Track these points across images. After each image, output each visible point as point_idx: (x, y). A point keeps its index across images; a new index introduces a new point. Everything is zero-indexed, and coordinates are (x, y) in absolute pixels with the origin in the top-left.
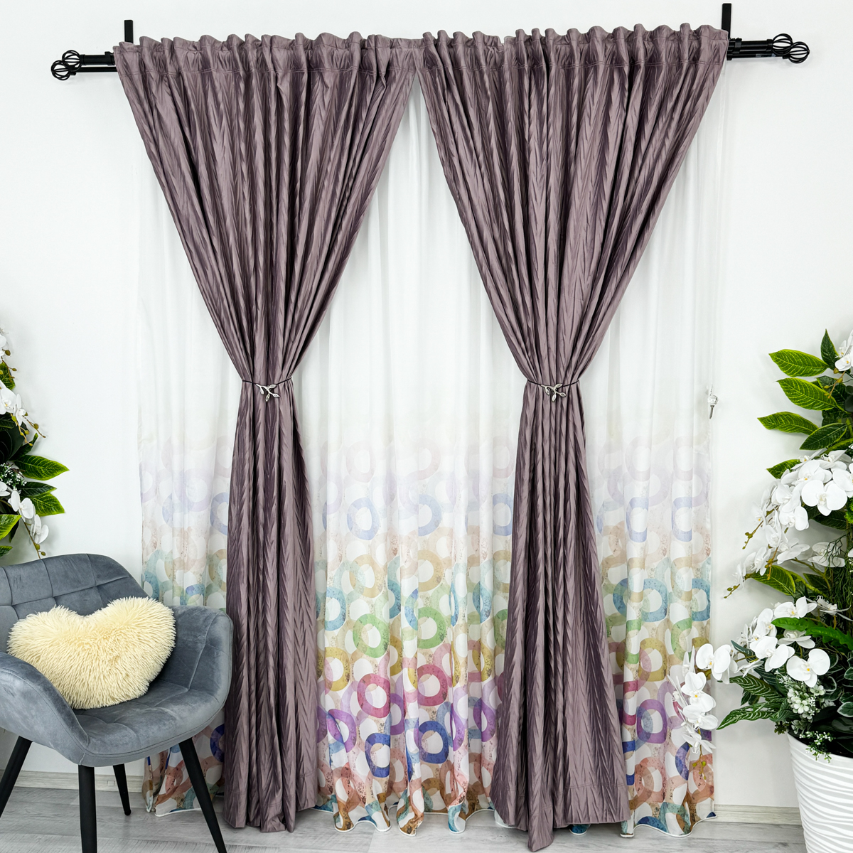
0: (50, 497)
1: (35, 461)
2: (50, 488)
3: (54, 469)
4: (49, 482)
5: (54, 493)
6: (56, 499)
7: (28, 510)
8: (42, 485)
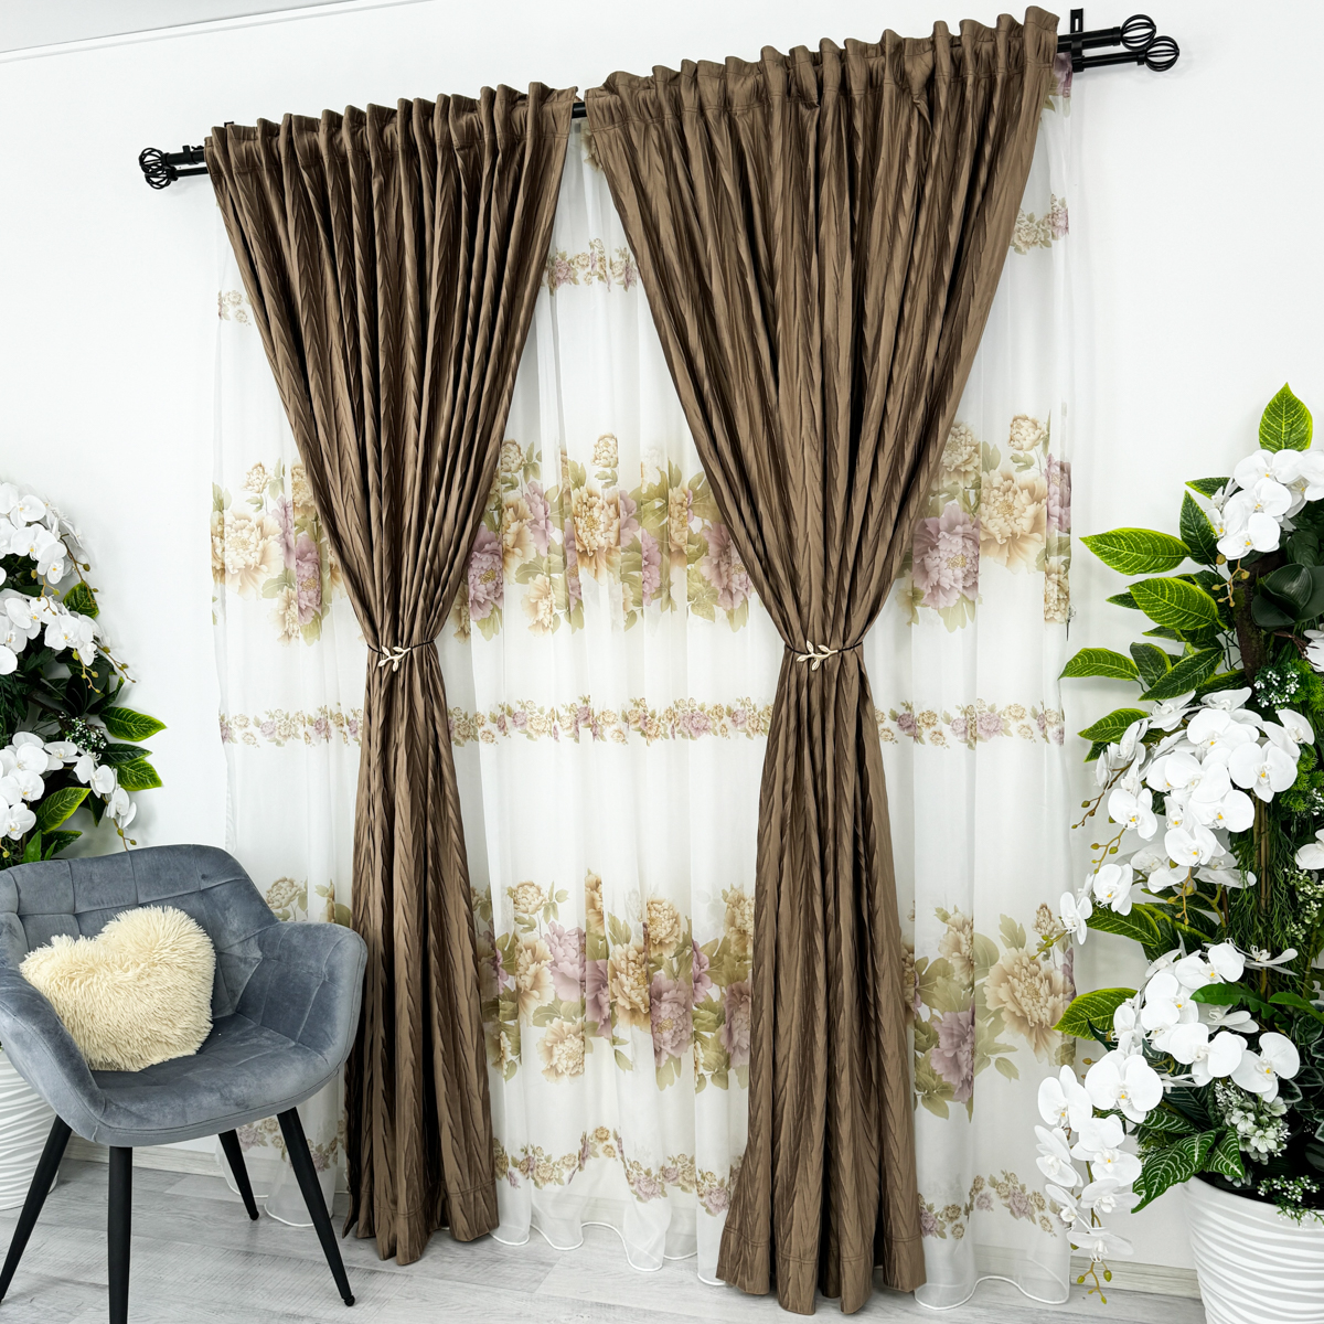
0: (144, 765)
1: (123, 715)
2: (144, 752)
3: (149, 726)
4: (142, 744)
5: (149, 760)
6: (151, 767)
7: (104, 781)
8: (134, 749)
